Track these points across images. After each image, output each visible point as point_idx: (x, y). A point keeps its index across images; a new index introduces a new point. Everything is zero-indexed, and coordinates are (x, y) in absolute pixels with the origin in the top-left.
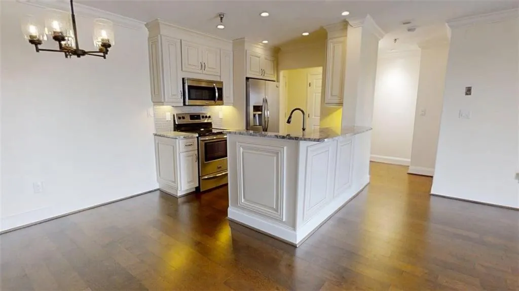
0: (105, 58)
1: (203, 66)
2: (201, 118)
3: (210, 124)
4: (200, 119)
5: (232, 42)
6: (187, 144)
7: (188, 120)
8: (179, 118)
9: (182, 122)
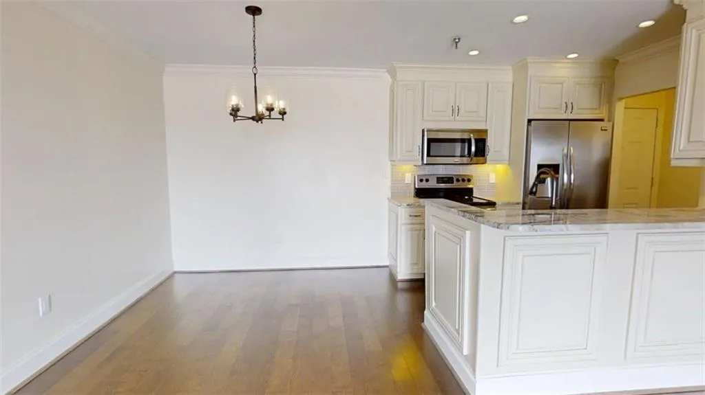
0: (283, 120)
1: (456, 111)
2: (455, 182)
3: (471, 190)
4: (453, 183)
5: (511, 68)
6: (412, 214)
7: (433, 184)
8: (421, 180)
9: (425, 185)
